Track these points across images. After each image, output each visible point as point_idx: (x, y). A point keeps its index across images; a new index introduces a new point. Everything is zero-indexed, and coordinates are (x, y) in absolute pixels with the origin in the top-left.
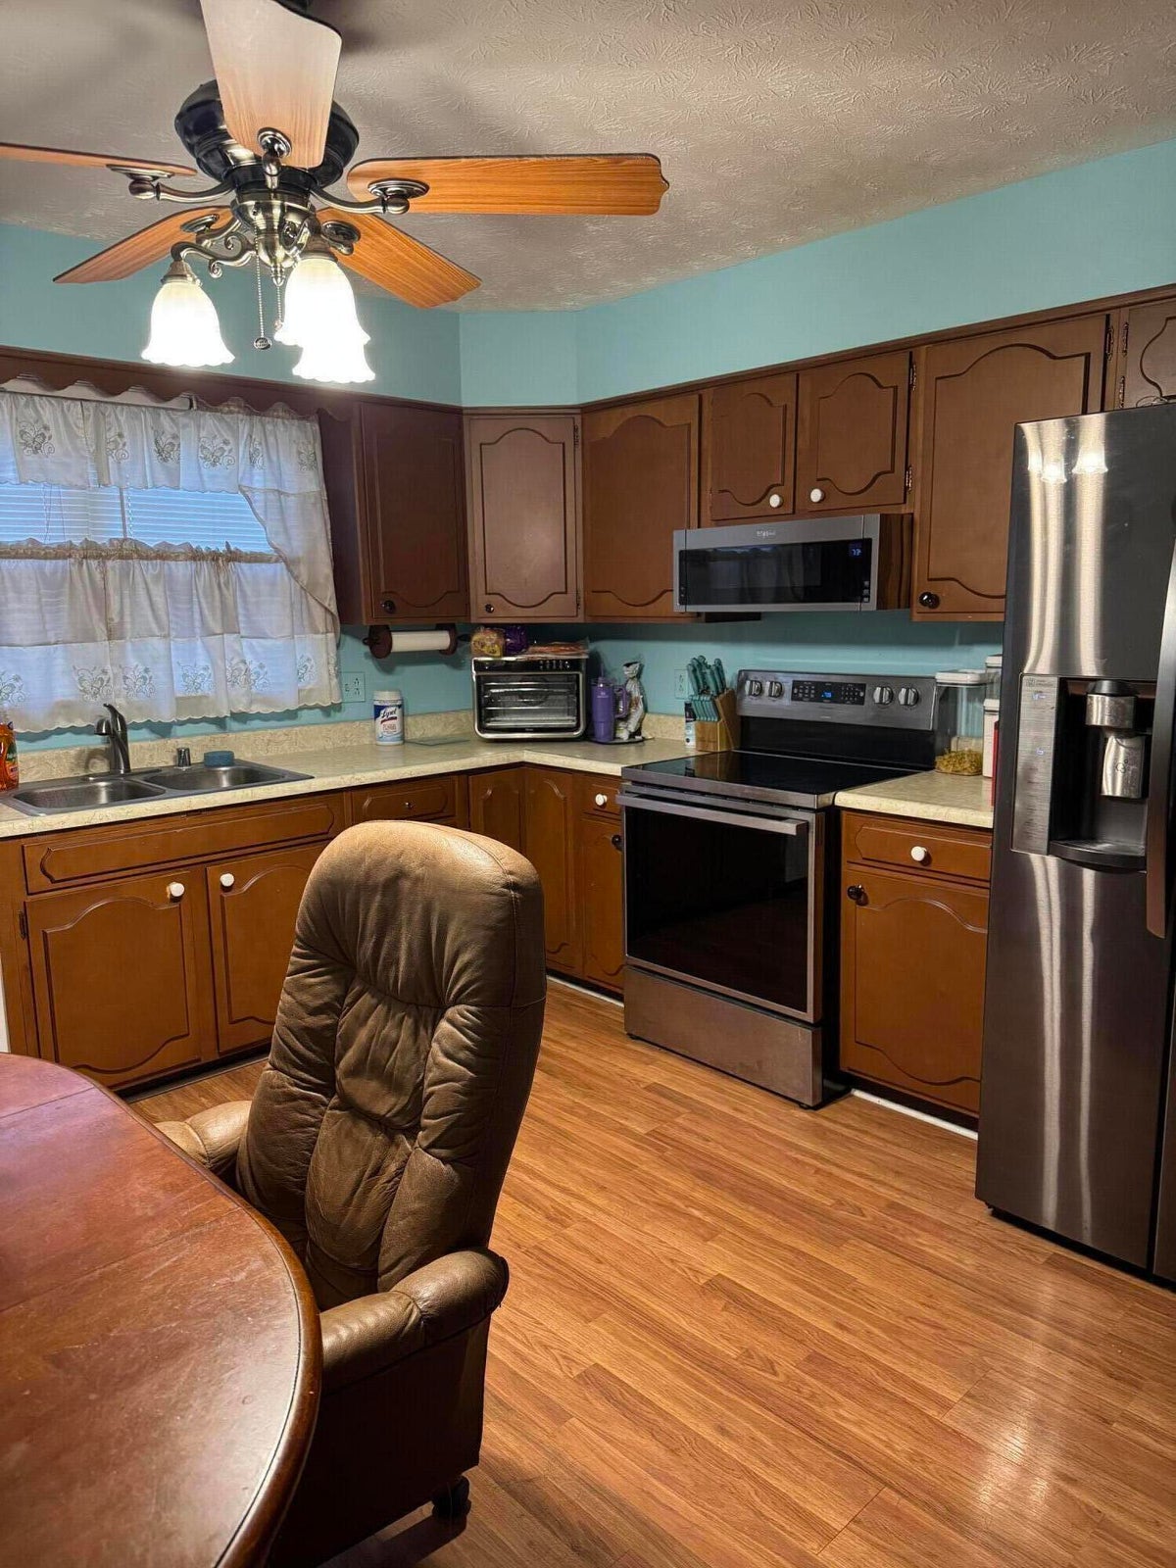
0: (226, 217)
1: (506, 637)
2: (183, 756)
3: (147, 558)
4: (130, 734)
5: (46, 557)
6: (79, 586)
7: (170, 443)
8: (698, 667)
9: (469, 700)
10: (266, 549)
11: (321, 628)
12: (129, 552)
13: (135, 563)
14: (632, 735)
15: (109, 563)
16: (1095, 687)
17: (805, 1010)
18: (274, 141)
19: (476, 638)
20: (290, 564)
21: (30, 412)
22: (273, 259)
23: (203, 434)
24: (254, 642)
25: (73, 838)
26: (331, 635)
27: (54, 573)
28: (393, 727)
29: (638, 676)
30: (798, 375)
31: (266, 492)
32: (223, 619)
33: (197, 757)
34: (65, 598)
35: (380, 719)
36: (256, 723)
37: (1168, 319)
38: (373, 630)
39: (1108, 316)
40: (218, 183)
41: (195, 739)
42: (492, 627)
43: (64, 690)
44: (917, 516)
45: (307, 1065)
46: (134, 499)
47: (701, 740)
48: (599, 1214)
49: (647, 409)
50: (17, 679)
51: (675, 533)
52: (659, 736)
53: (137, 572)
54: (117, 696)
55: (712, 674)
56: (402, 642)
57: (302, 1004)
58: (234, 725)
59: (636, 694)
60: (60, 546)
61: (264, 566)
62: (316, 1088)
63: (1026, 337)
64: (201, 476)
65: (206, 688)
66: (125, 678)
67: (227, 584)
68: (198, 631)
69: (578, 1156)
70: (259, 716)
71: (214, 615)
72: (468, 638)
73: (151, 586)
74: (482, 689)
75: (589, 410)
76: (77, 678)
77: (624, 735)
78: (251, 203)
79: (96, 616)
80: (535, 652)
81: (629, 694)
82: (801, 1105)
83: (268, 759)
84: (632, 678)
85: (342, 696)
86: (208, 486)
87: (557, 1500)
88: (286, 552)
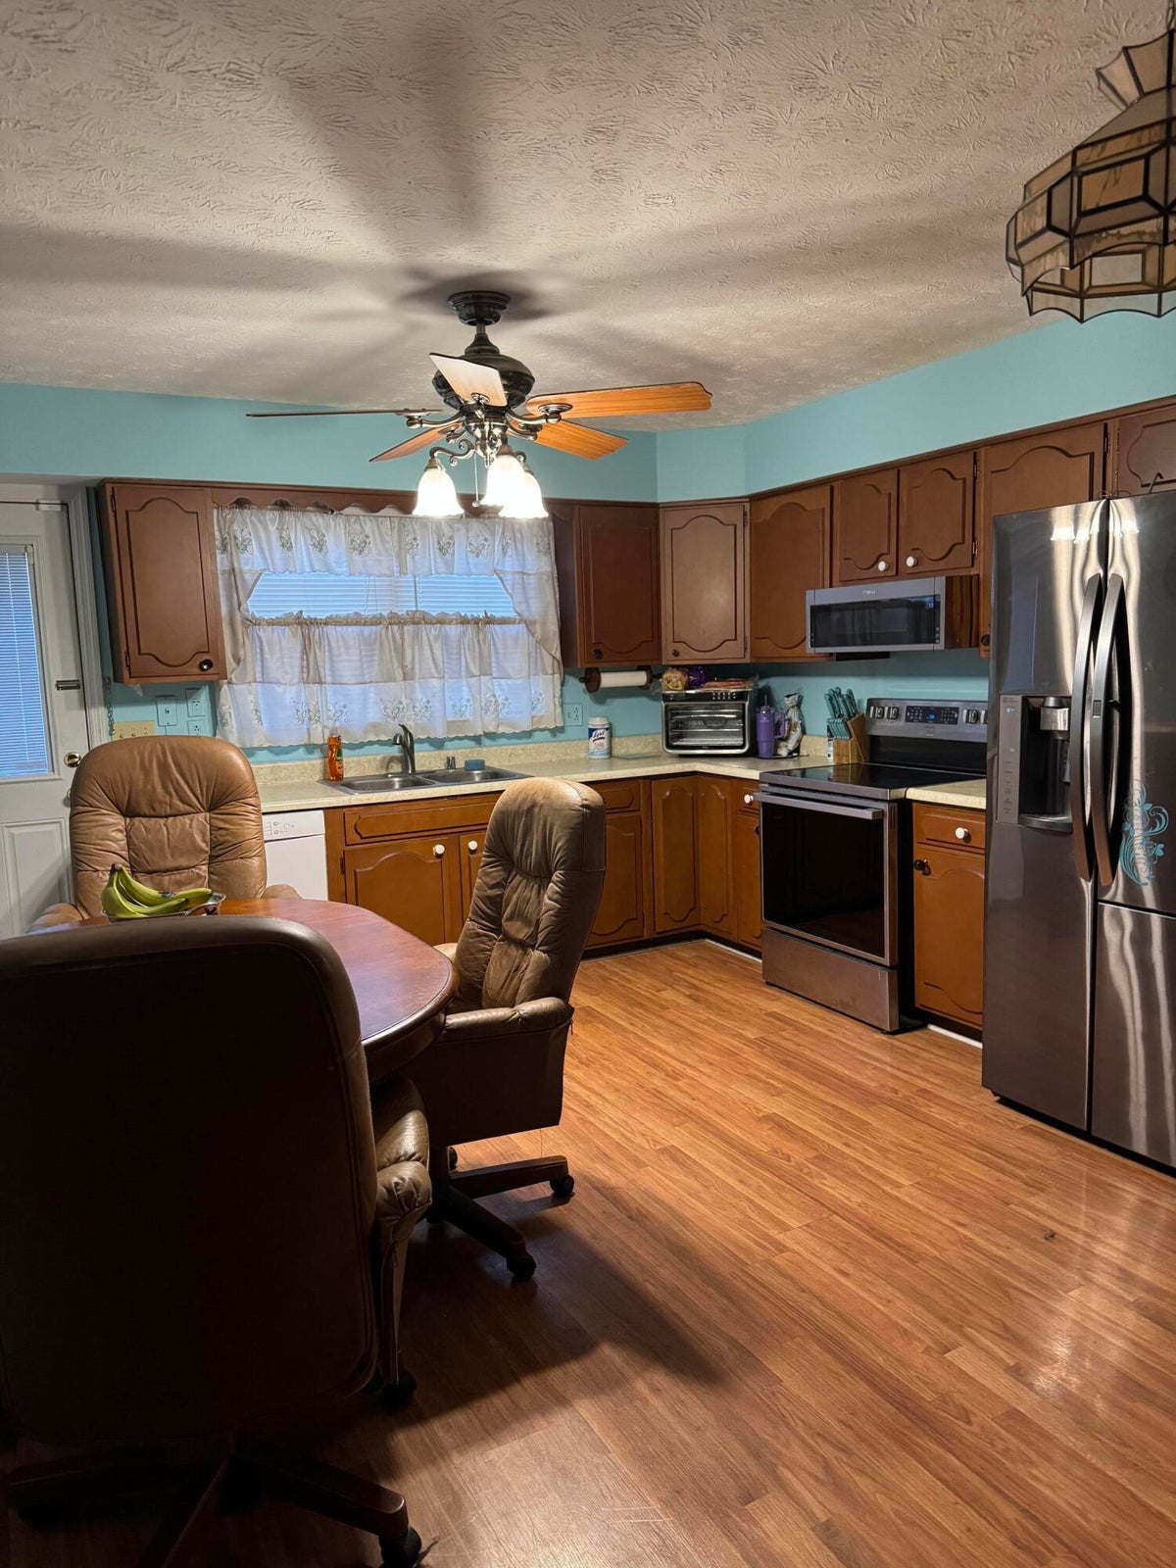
0: (461, 428)
1: (689, 675)
2: (451, 762)
3: (431, 623)
4: (416, 746)
5: (365, 624)
6: (386, 644)
7: (448, 543)
8: (833, 697)
9: (658, 725)
10: (513, 615)
11: (550, 671)
12: (419, 620)
13: (422, 627)
14: (790, 753)
15: (406, 628)
16: (1044, 702)
17: (883, 956)
18: (480, 399)
19: (665, 676)
20: (529, 624)
21: (357, 527)
22: (485, 454)
23: (471, 534)
24: (503, 681)
25: (375, 809)
26: (557, 676)
27: (370, 635)
28: (602, 745)
29: (799, 705)
30: (899, 471)
31: (514, 573)
32: (480, 665)
33: (460, 764)
34: (377, 652)
35: (592, 739)
36: (503, 741)
37: (1144, 427)
38: (589, 671)
39: (1106, 425)
40: (458, 411)
41: (459, 751)
42: (678, 667)
43: (374, 715)
44: (981, 576)
45: (487, 917)
46: (423, 582)
47: (837, 755)
48: (703, 1076)
49: (795, 498)
50: (345, 707)
51: (808, 592)
52: (813, 753)
53: (424, 634)
54: (409, 719)
55: (844, 701)
56: (609, 680)
57: (485, 883)
58: (486, 741)
59: (795, 719)
60: (374, 616)
61: (510, 626)
62: (492, 930)
63: (1050, 441)
64: (468, 563)
65: (468, 716)
66: (414, 707)
67: (484, 641)
68: (463, 674)
69: (699, 1046)
70: (504, 735)
71: (474, 662)
72: (660, 676)
73: (433, 644)
74: (670, 716)
75: (756, 499)
76: (382, 707)
77: (783, 752)
78: (473, 424)
79: (396, 665)
80: (710, 687)
81: (790, 720)
82: (882, 1031)
83: (510, 767)
84: (793, 707)
85: (564, 721)
86: (473, 571)
87: (626, 1198)
88: (526, 615)
